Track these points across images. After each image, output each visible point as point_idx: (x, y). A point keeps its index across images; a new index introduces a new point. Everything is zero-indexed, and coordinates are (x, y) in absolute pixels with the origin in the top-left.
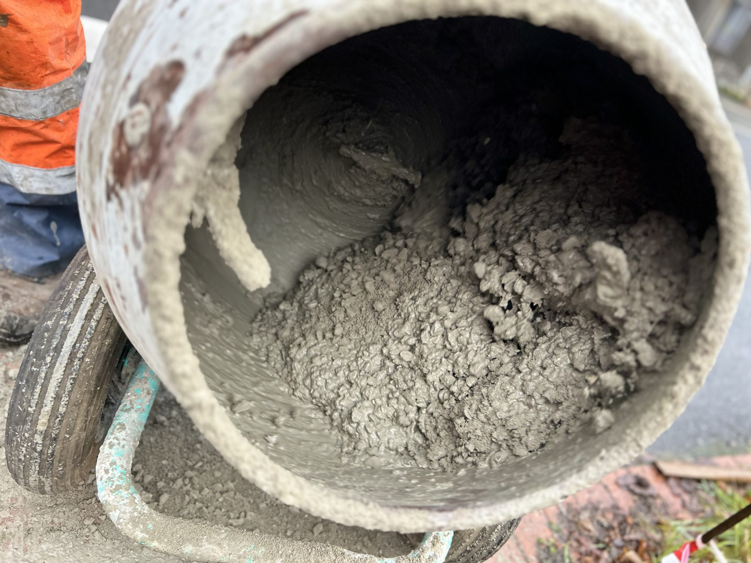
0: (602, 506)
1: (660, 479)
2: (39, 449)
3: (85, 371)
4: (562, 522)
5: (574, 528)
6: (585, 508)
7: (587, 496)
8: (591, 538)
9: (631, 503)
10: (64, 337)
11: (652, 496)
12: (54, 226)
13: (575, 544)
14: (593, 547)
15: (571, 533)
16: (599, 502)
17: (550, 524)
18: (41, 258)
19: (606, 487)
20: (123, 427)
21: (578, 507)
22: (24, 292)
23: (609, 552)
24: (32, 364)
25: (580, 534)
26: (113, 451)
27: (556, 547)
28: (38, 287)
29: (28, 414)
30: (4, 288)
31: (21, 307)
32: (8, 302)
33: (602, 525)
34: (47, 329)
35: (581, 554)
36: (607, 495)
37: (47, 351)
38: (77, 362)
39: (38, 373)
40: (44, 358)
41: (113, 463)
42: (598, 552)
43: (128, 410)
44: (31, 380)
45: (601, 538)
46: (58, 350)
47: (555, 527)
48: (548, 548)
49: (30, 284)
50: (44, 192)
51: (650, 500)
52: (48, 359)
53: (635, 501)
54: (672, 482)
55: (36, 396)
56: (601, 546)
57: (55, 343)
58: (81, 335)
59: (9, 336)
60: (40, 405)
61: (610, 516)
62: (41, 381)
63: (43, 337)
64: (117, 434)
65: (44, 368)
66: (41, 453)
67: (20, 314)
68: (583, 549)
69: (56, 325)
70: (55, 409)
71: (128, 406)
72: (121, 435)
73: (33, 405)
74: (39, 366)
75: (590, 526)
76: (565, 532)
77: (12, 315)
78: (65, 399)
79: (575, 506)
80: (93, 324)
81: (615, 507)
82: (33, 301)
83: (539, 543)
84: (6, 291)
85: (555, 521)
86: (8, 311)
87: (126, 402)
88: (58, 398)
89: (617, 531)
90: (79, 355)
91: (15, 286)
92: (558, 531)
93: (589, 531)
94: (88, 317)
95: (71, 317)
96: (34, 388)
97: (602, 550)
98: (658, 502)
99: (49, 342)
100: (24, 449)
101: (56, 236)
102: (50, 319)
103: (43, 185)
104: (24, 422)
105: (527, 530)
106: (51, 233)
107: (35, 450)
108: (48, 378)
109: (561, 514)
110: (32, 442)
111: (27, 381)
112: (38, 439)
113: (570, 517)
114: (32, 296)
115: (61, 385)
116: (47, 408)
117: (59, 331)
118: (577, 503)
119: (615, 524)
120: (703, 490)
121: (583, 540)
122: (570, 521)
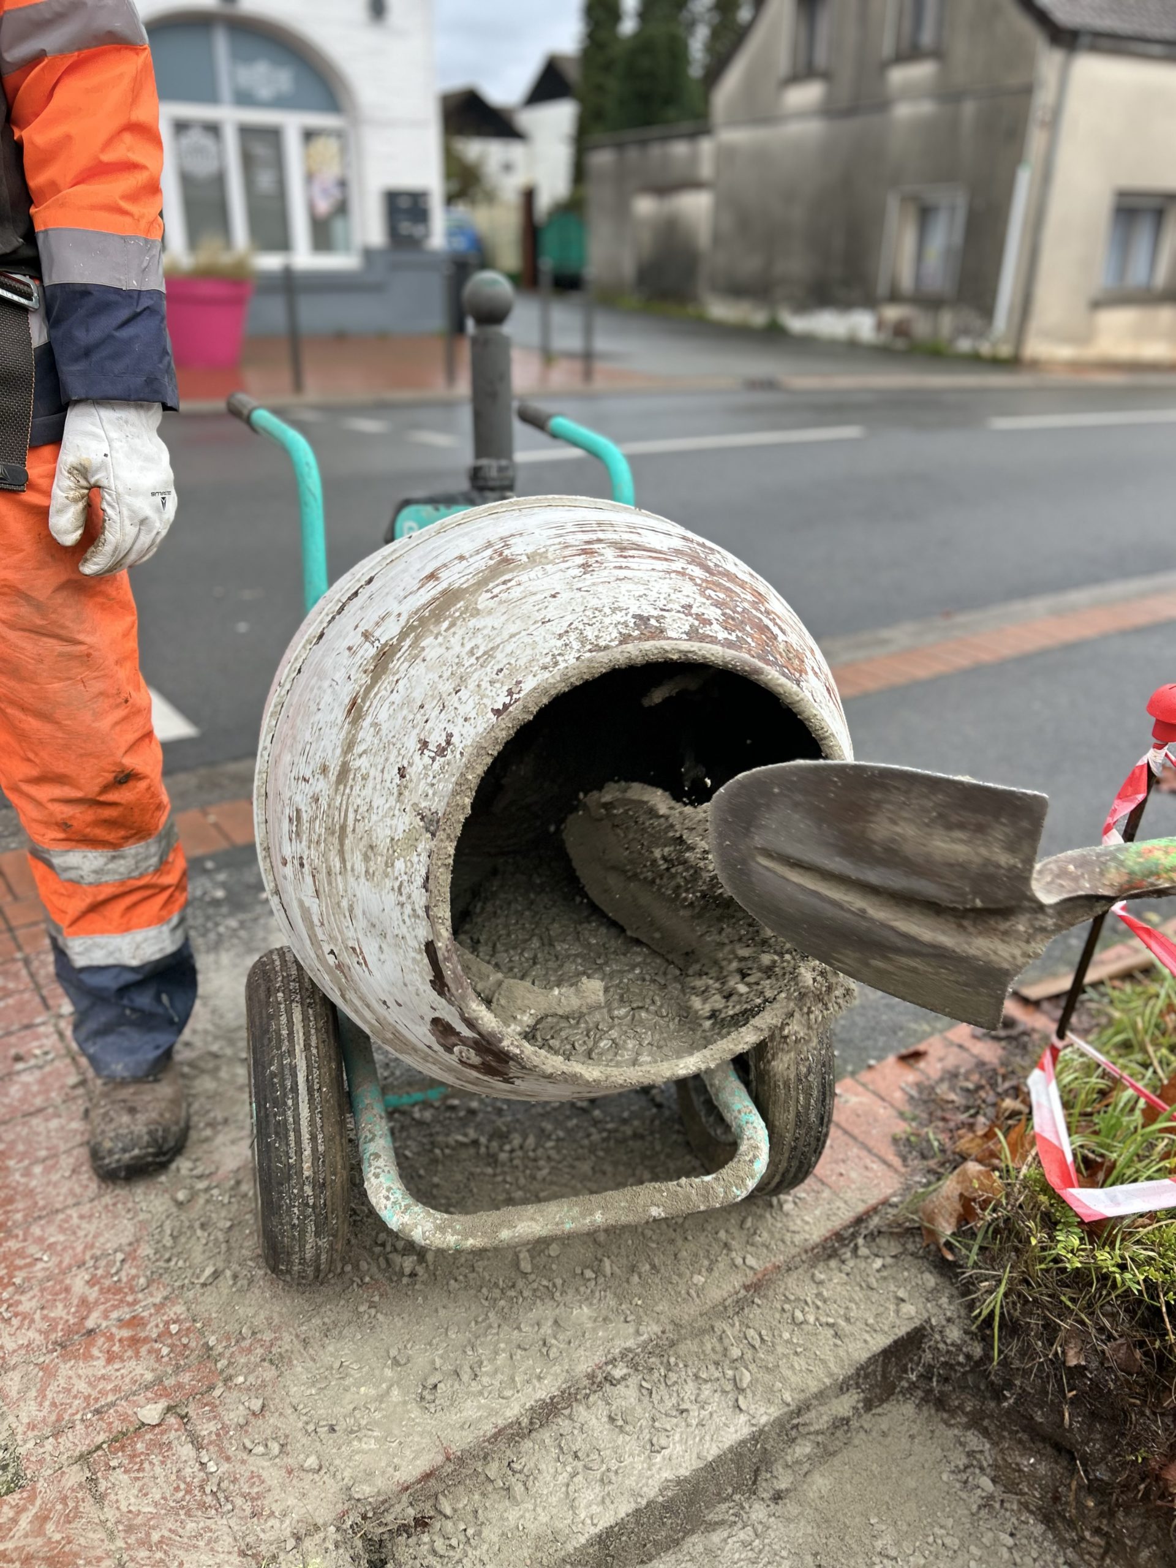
0: (962, 1070)
1: (1031, 1009)
2: (311, 1202)
3: (327, 1101)
4: (916, 1106)
5: (932, 1106)
6: (942, 1080)
7: (939, 1066)
8: (958, 1108)
9: (1000, 1052)
10: (294, 1076)
11: (1024, 1033)
12: (165, 998)
13: (941, 1124)
14: (963, 1117)
15: (931, 1114)
16: (958, 1067)
17: (902, 1115)
18: (157, 1047)
19: (961, 1046)
20: (377, 1156)
21: (932, 1082)
22: (148, 1098)
23: (985, 1115)
24: (275, 1115)
25: (943, 1110)
26: (382, 1179)
27: (918, 1135)
28: (157, 1087)
29: (290, 1166)
30: (124, 1101)
31: (154, 1115)
32: (138, 1116)
33: (968, 1090)
34: (273, 1075)
35: (951, 1131)
36: (965, 1055)
37: (285, 1095)
38: (316, 1095)
39: (286, 1120)
40: (285, 1104)
41: (389, 1189)
42: (971, 1120)
43: (372, 1140)
44: (281, 1130)
45: (970, 1103)
46: (295, 1089)
47: (908, 1115)
48: (908, 1140)
49: (147, 1086)
50: (158, 956)
51: (1025, 1039)
52: (290, 1102)
53: (1004, 1048)
54: (1046, 1006)
55: (293, 1144)
56: (972, 1111)
57: (289, 1084)
58: (309, 1067)
59: (156, 1155)
60: (299, 1152)
61: (975, 1077)
62: (291, 1127)
63: (274, 1084)
64: (375, 1163)
65: (289, 1113)
66: (314, 1207)
67: (159, 1123)
68: (952, 1125)
69: (281, 1066)
70: (314, 1150)
71: (370, 1136)
72: (381, 1162)
73: (292, 1155)
74: (284, 1113)
75: (952, 1096)
76: (924, 1116)
77: (152, 1127)
78: (320, 1136)
79: (927, 1083)
80: (314, 1051)
81: (981, 1064)
82: (163, 1105)
83: (895, 1140)
84: (129, 1104)
85: (907, 1109)
86: (147, 1125)
87: (365, 1134)
88: (313, 1138)
89: (988, 1087)
90: (316, 1087)
91: (134, 1094)
92: (914, 1119)
93: (953, 1102)
94: (307, 1047)
95: (291, 1053)
96: (287, 1137)
97: (973, 1116)
98: (1036, 1036)
99: (283, 1087)
100: (296, 1210)
101: (171, 1011)
102: (271, 1064)
103: (156, 948)
104: (290, 1178)
105: (874, 1132)
106: (166, 1008)
107: (307, 1205)
108: (297, 1122)
109: (912, 1098)
110: (302, 1197)
111: (277, 1134)
112: (308, 1190)
113: (925, 1097)
114: (157, 1100)
115: (312, 1122)
116: (307, 1152)
117: (287, 1072)
118: (928, 1078)
119: (983, 1082)
120: (1091, 1000)
121: (948, 1115)
122: (925, 1102)
